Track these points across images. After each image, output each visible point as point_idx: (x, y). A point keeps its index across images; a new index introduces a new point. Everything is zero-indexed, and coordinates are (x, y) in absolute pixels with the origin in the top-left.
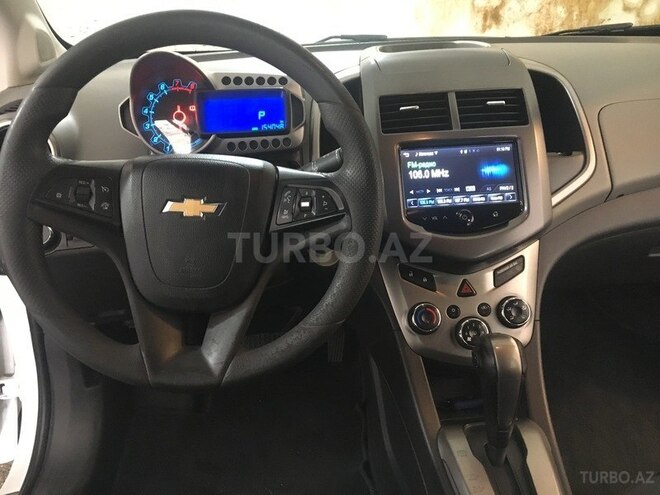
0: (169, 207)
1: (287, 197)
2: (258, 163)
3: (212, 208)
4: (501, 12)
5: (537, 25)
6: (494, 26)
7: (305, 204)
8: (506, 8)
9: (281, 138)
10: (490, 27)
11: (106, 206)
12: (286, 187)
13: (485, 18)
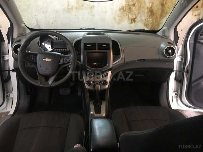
0: (44, 59)
1: (62, 59)
2: (59, 53)
3: (50, 60)
4: (136, 19)
5: (145, 23)
6: (134, 23)
7: (65, 60)
8: (137, 18)
9: (65, 49)
10: (133, 23)
11: (34, 59)
12: (62, 57)
13: (131, 21)
